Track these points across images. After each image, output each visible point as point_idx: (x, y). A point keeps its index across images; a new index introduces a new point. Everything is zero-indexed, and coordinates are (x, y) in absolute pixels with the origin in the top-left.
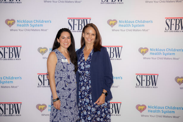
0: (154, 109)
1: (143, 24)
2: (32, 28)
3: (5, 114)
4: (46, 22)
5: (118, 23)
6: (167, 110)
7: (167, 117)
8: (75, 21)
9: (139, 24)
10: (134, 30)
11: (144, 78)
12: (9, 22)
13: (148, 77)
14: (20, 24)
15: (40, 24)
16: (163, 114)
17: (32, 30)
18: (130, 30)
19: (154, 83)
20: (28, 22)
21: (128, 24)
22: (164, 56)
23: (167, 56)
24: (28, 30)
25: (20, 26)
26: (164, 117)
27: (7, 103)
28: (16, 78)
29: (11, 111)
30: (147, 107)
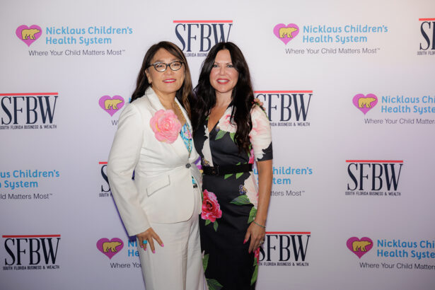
0: (393, 249)
1: (363, 34)
2: (83, 47)
3: (19, 263)
4: (118, 31)
5: (301, 34)
6: (425, 250)
7: (425, 267)
8: (193, 27)
9: (355, 34)
10: (342, 51)
11: (368, 170)
12: (25, 33)
13: (378, 168)
14: (54, 36)
15: (103, 36)
16: (415, 261)
17: (86, 53)
18: (332, 51)
19: (393, 183)
20: (74, 31)
21: (326, 34)
22: (417, 116)
23: (425, 116)
24: (75, 53)
25: (55, 41)
26: (418, 267)
27: (25, 237)
28: (44, 174)
29: (35, 255)
30: (375, 243)
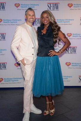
0: (75, 65)
1: (69, 21)
4: (18, 20)
13: (72, 48)
15: (15, 21)
18: (62, 24)
20: (9, 20)
21: (61, 21)
22: (80, 38)
25: (5, 22)
26: (80, 68)
28: (3, 50)
29: (1, 67)
30: (71, 63)
